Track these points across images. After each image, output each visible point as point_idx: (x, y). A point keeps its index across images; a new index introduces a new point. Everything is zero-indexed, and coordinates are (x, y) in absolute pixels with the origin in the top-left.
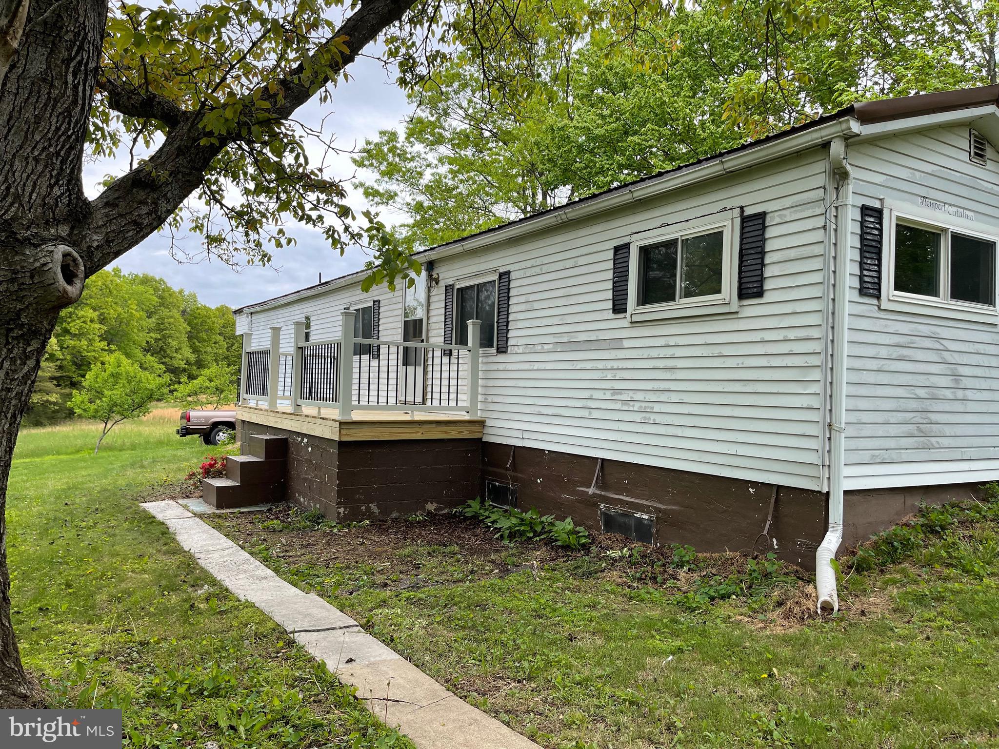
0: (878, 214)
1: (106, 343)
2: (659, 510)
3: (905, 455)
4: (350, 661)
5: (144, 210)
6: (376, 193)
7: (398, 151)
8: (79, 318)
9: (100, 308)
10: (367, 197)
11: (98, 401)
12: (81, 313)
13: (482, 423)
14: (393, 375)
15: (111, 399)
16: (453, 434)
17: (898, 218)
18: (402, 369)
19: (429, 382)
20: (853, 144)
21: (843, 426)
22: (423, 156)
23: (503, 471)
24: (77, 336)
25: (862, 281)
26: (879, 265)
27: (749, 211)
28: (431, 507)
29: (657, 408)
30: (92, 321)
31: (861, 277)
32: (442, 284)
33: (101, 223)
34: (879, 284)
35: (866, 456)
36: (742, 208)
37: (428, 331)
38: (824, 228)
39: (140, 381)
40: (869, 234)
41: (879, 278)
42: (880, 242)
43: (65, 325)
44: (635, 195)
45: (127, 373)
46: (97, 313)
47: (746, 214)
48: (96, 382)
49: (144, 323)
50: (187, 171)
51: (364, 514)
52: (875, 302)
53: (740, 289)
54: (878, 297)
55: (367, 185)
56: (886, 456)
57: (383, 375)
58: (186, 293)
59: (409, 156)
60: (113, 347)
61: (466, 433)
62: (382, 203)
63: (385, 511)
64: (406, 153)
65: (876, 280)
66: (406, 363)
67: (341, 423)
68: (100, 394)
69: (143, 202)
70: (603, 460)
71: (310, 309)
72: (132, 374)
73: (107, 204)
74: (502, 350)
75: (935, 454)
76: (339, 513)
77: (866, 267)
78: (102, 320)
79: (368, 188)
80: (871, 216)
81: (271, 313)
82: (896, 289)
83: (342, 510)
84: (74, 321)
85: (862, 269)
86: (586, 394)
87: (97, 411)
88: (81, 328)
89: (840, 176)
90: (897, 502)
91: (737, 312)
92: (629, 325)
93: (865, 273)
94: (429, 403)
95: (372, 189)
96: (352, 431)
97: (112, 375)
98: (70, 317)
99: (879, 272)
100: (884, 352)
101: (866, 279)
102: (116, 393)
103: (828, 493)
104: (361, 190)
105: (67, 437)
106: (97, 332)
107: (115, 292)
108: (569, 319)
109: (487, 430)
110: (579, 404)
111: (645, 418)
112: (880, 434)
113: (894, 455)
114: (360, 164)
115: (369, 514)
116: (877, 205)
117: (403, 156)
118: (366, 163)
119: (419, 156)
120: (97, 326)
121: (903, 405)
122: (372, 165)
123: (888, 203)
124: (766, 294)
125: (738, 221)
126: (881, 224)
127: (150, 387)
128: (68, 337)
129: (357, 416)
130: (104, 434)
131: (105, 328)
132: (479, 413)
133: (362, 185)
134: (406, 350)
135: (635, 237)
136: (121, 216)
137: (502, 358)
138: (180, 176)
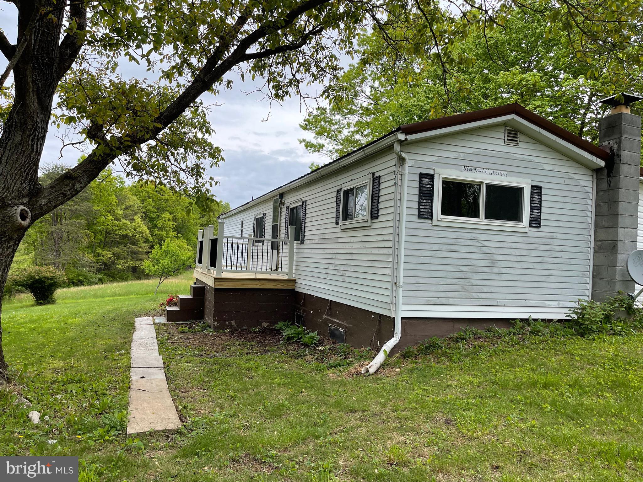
0: (431, 177)
1: (176, 233)
2: (346, 327)
3: (451, 301)
4: (143, 377)
5: (68, 188)
6: (312, 146)
7: (327, 119)
8: (162, 219)
9: (174, 212)
10: (307, 148)
11: (156, 266)
12: (163, 216)
13: (294, 281)
14: (265, 254)
15: (163, 265)
16: (278, 286)
17: (443, 178)
18: (270, 250)
19: (280, 258)
20: (405, 145)
21: (401, 284)
22: (341, 122)
23: (299, 306)
24: (162, 229)
25: (419, 212)
26: (432, 203)
27: (377, 175)
28: (265, 324)
29: (348, 274)
30: (169, 220)
31: (419, 209)
32: (285, 206)
33: (47, 195)
34: (432, 212)
35: (423, 301)
36: (374, 174)
37: (280, 231)
38: (394, 185)
39: (178, 256)
40: (424, 187)
41: (432, 209)
42: (433, 191)
43: (155, 222)
44: (341, 164)
45: (172, 251)
46: (172, 215)
47: (375, 176)
48: (157, 255)
49: (198, 221)
50: (91, 170)
51: (228, 326)
52: (430, 221)
53: (372, 214)
54: (431, 219)
55: (307, 140)
56: (438, 301)
57: (260, 254)
58: (224, 203)
59: (333, 122)
60: (180, 235)
61: (285, 286)
62: (316, 151)
63: (239, 326)
64: (332, 120)
65: (430, 211)
66: (273, 248)
67: (215, 279)
68: (157, 262)
69: (68, 185)
70: (331, 301)
71: (243, 217)
72: (174, 251)
73: (51, 187)
74: (302, 243)
75: (475, 302)
76: (214, 325)
77: (422, 204)
78: (175, 220)
79: (308, 142)
80: (426, 178)
81: (230, 219)
82: (442, 214)
83: (216, 323)
84: (159, 220)
85: (419, 205)
86: (326, 266)
87: (156, 271)
88: (163, 224)
89: (401, 160)
90: (449, 326)
91: (370, 226)
92: (340, 231)
93: (421, 207)
94: (280, 270)
95: (310, 143)
96: (221, 283)
97: (165, 252)
98: (158, 218)
99: (432, 206)
100: (436, 247)
101: (422, 210)
102: (165, 262)
103: (394, 318)
104: (303, 144)
105: (148, 286)
106: (171, 227)
107: (182, 203)
108: (324, 227)
109: (297, 285)
110: (324, 271)
111: (344, 279)
112: (433, 289)
113: (444, 301)
114: (304, 128)
115: (231, 326)
116: (431, 172)
117: (330, 123)
118: (308, 127)
119: (339, 122)
120: (171, 223)
121: (450, 275)
122: (311, 129)
123: (438, 170)
124: (380, 217)
125: (372, 179)
126: (433, 182)
127: (183, 258)
128: (156, 229)
129: (224, 275)
130: (160, 284)
131: (176, 224)
132: (294, 276)
133: (304, 141)
134: (273, 242)
135: (343, 185)
136: (56, 191)
137: (302, 246)
138: (88, 172)
